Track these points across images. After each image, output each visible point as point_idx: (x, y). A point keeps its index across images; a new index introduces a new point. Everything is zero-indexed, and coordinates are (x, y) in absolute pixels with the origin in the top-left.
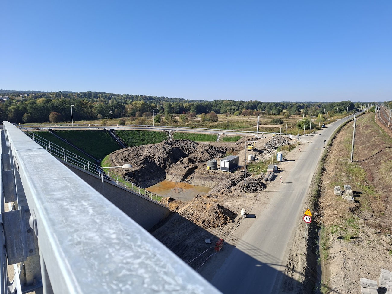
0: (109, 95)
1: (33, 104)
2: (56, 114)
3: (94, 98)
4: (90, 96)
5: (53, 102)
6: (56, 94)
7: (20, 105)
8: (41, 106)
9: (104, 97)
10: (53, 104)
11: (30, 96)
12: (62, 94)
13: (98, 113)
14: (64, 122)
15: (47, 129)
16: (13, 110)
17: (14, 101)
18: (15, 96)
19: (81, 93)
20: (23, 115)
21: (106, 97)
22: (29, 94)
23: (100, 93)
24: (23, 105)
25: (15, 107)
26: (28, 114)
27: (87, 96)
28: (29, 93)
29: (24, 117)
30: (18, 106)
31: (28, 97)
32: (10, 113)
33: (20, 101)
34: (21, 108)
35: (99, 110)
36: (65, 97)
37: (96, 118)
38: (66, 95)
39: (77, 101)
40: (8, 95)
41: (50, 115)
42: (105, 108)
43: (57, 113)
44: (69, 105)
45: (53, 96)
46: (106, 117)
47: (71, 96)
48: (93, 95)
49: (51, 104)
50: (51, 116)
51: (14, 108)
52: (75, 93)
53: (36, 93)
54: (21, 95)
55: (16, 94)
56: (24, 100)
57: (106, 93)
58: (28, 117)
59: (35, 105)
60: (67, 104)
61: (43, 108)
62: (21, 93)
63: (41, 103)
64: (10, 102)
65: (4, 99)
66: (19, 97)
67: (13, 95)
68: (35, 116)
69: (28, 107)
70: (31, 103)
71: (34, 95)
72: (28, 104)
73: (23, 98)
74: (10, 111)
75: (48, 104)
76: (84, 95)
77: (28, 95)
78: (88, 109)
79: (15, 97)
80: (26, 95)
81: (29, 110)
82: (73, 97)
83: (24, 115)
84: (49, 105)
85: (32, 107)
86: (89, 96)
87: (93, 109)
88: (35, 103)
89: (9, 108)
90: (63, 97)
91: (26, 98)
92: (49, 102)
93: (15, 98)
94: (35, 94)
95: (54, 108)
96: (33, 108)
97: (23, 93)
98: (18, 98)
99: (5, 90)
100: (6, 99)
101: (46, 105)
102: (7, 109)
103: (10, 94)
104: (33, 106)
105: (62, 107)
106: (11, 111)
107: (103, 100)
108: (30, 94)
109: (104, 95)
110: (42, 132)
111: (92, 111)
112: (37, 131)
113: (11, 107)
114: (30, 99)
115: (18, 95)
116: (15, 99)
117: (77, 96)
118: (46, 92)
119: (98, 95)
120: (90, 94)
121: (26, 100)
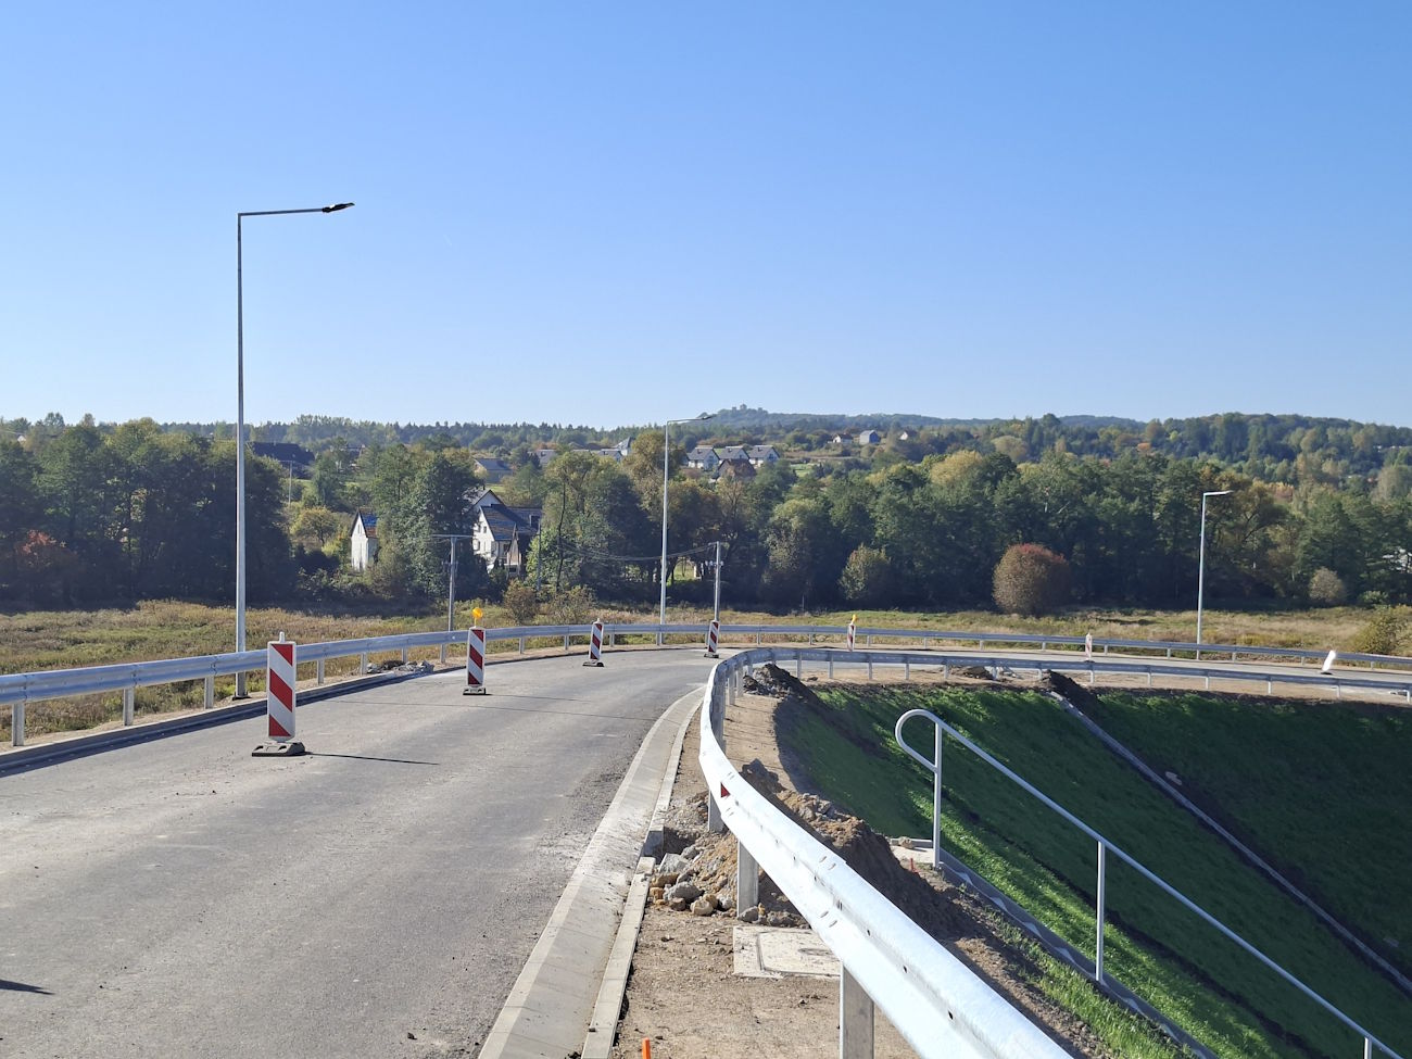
0: (1368, 438)
1: (908, 488)
2: (1040, 560)
3: (1262, 453)
4: (1236, 444)
5: (1024, 479)
6: (1031, 432)
7: (839, 492)
8: (950, 498)
9: (1332, 451)
10: (1023, 489)
11: (886, 445)
12: (1063, 433)
13: (1313, 563)
14: (1084, 618)
15: (1034, 677)
16: (795, 523)
17: (801, 474)
18: (809, 441)
19: (1175, 424)
20: (848, 554)
21: (1343, 450)
22: (880, 434)
23: (1301, 422)
24: (854, 494)
25: (809, 504)
26: (876, 552)
27: (1218, 442)
28: (879, 426)
29: (850, 569)
30: (825, 498)
31: (872, 450)
32: (779, 537)
33: (830, 472)
34: (838, 512)
35: (1319, 541)
36: (1079, 452)
37: (1298, 600)
38: (1087, 436)
39: (1176, 473)
40: (775, 436)
41: (1004, 560)
42: (1362, 522)
43: (1048, 553)
44: (1119, 501)
45: (1009, 445)
46: (1370, 595)
47: (1116, 445)
48: (1258, 440)
49: (1011, 491)
50: (1010, 571)
51: (802, 511)
52: (1136, 427)
53: (914, 427)
54: (838, 439)
55: (815, 432)
56: (849, 466)
57: (1346, 424)
58: (873, 567)
59: (917, 493)
60: (1107, 489)
61: (965, 516)
62: (838, 429)
63: (952, 485)
64: (780, 479)
65: (752, 462)
66: (827, 448)
67: (799, 440)
68: (911, 566)
69: (878, 508)
70: (898, 482)
71: (904, 437)
72: (882, 485)
73: (846, 453)
74: (781, 530)
75: (992, 491)
76: (1201, 434)
77: (874, 439)
78: (1244, 527)
79: (809, 449)
80: (864, 438)
81: (885, 524)
82: (1127, 452)
83: (853, 557)
84: (998, 499)
85: (901, 508)
86: (1228, 443)
87: (1276, 533)
88: (920, 481)
89: (780, 511)
90: (1069, 448)
91: (864, 456)
92: (998, 477)
93: (807, 454)
94: (911, 433)
95: (1027, 520)
96: (909, 513)
97: (850, 428)
98: (821, 457)
99: (762, 413)
100: (760, 462)
101: (980, 496)
102: (767, 517)
103: (782, 432)
104: (905, 500)
105: (1079, 508)
106: (788, 530)
107: (1327, 467)
108: (882, 430)
109: (1329, 433)
110: (1007, 694)
111: (1267, 544)
112: (969, 688)
113: (786, 505)
114: (887, 461)
115: (824, 440)
116: (808, 461)
117: (1154, 445)
118: (965, 422)
119: (1292, 439)
120: (1236, 426)
121: (865, 467)
